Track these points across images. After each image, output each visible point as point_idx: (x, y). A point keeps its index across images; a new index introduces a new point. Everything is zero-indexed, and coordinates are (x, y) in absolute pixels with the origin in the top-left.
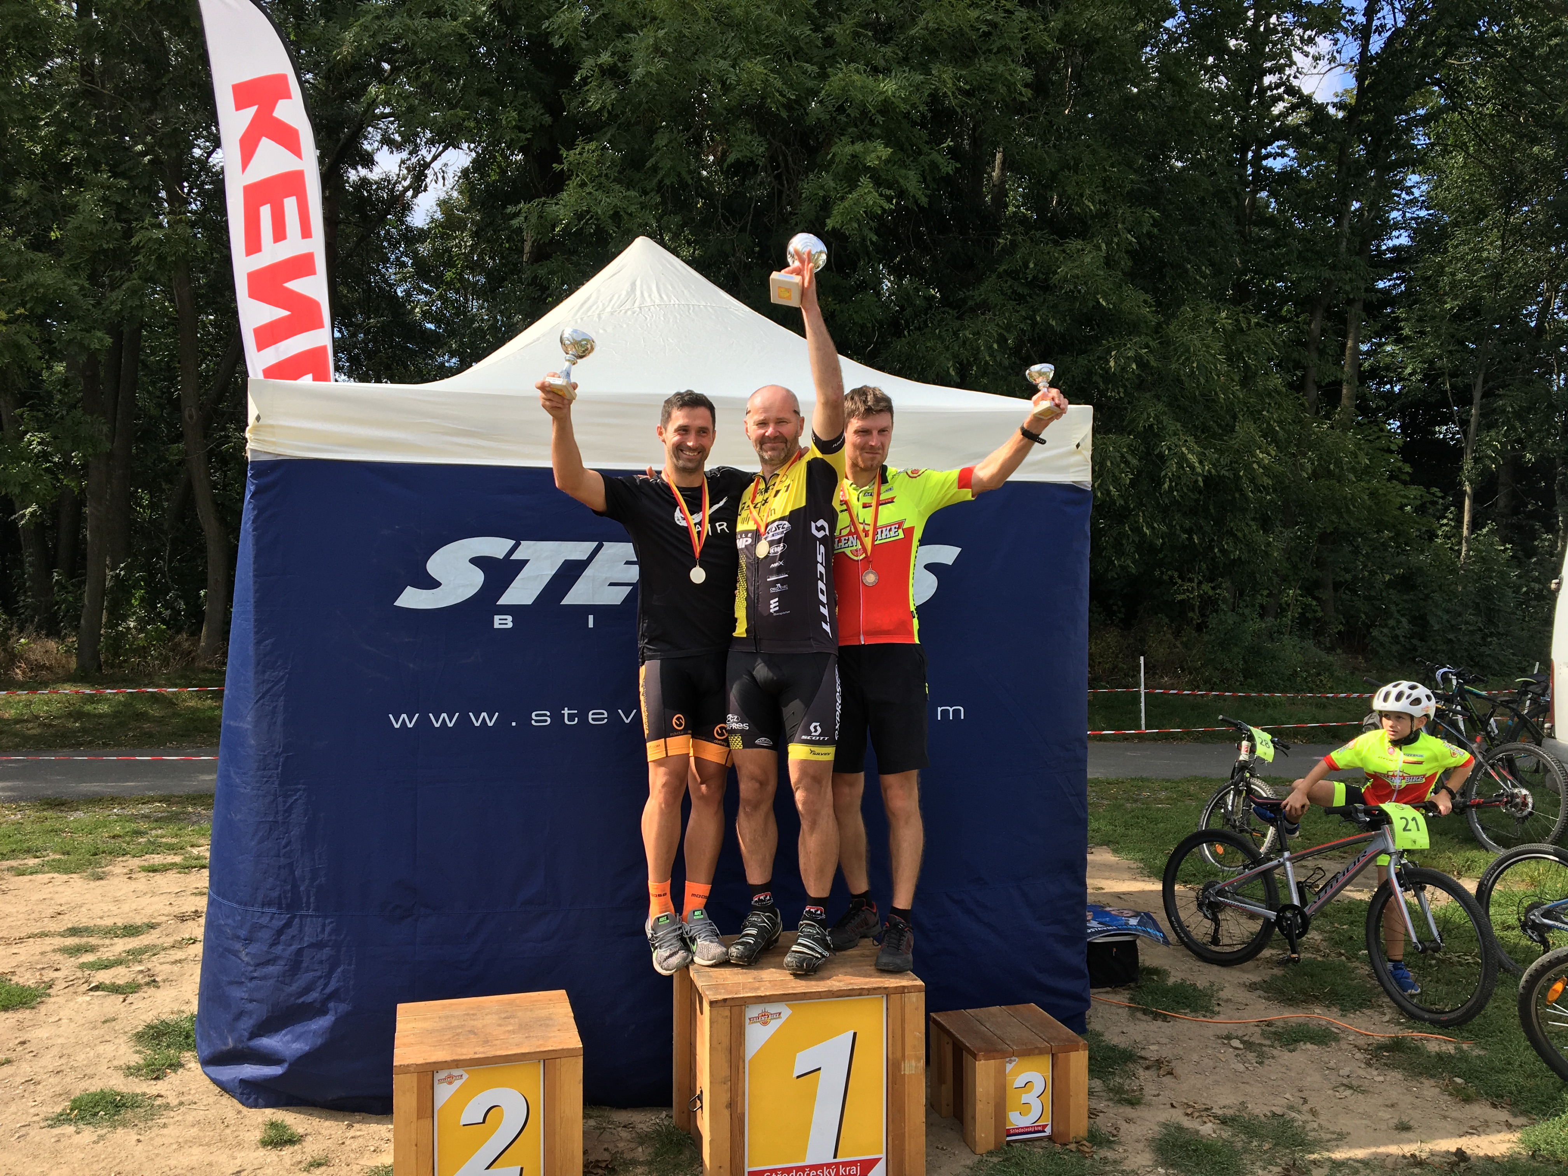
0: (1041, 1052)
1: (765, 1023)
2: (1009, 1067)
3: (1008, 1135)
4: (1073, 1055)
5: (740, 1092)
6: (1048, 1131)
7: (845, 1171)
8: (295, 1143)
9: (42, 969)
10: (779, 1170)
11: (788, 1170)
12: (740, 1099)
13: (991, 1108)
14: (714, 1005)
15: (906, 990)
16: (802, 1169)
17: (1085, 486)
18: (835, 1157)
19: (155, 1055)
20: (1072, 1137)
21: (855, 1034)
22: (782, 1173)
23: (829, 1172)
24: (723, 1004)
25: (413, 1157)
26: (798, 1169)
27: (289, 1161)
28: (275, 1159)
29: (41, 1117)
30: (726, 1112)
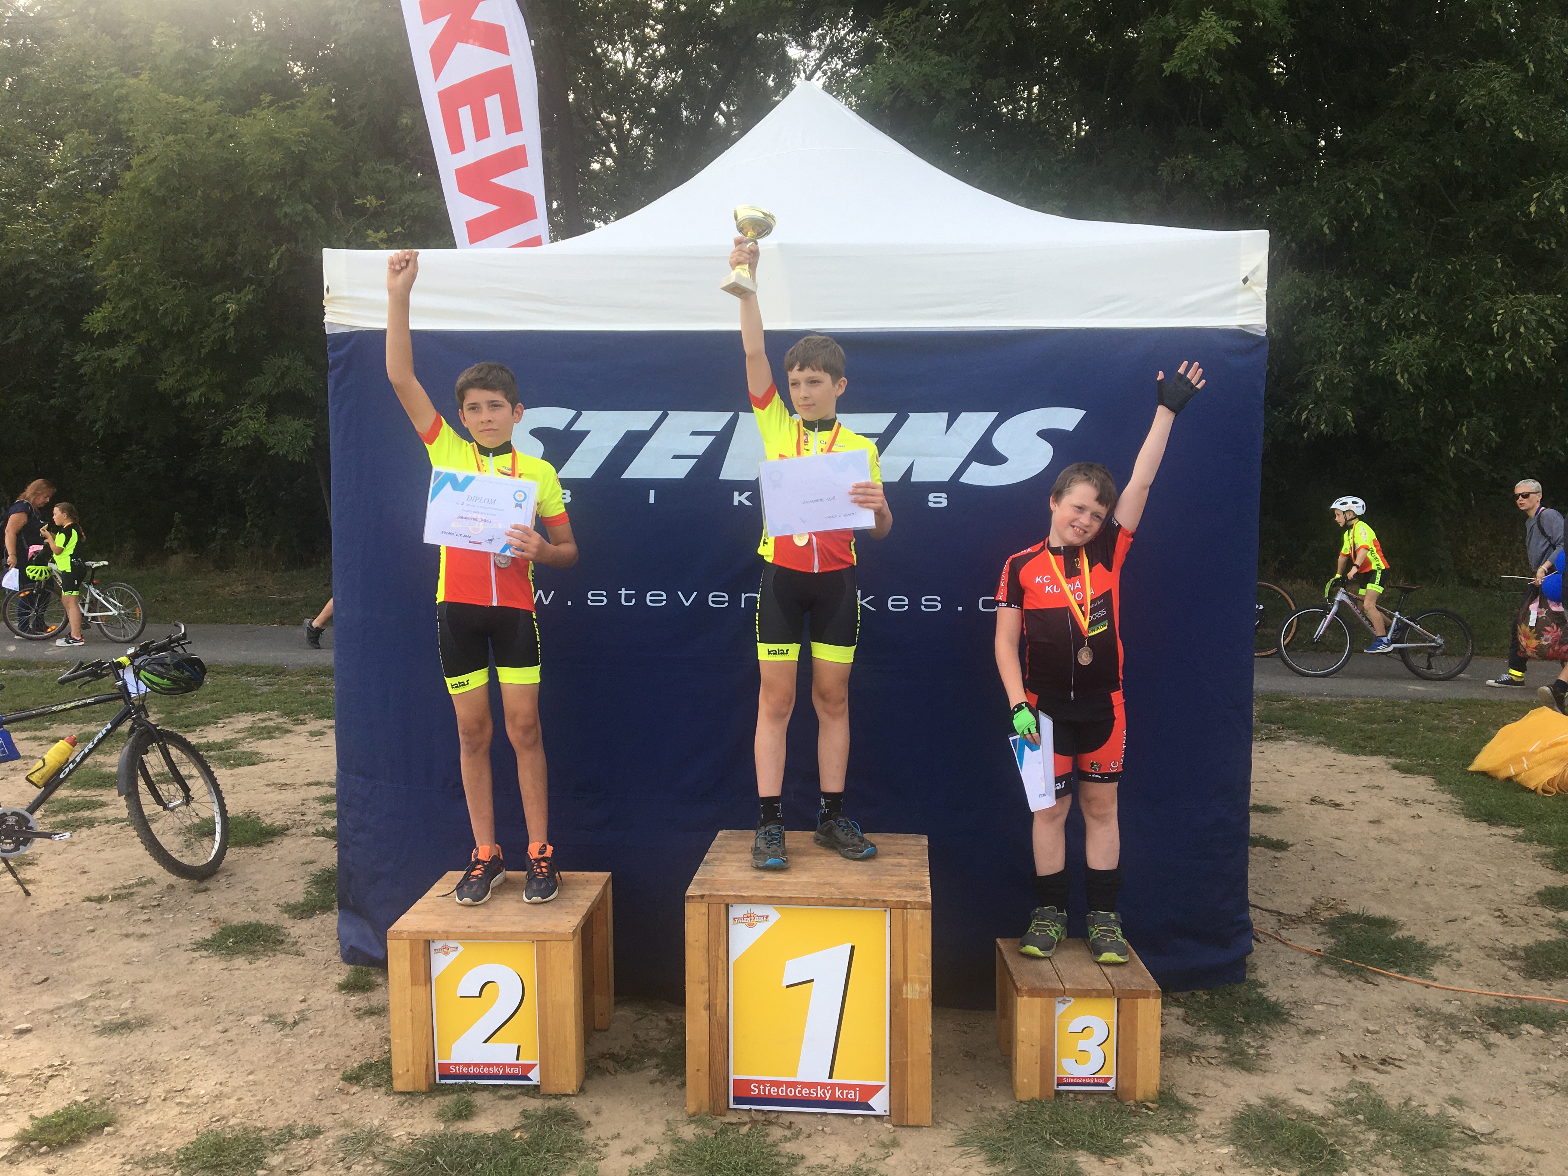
0: (1100, 994)
1: (751, 925)
2: (1060, 1008)
3: (1060, 1084)
4: (1141, 1002)
5: (720, 996)
6: (1112, 1085)
7: (842, 1094)
8: (368, 990)
9: (293, 813)
10: (768, 1082)
11: (778, 1084)
12: (720, 1002)
13: (1036, 1052)
14: (690, 900)
15: (909, 906)
16: (793, 1084)
17: (1257, 331)
18: (830, 1077)
19: (319, 896)
20: (1139, 1096)
21: (853, 948)
22: (771, 1086)
23: (824, 1093)
24: (700, 900)
25: (409, 1022)
26: (789, 1084)
27: (352, 1007)
28: (342, 1003)
29: (193, 941)
30: (705, 1014)
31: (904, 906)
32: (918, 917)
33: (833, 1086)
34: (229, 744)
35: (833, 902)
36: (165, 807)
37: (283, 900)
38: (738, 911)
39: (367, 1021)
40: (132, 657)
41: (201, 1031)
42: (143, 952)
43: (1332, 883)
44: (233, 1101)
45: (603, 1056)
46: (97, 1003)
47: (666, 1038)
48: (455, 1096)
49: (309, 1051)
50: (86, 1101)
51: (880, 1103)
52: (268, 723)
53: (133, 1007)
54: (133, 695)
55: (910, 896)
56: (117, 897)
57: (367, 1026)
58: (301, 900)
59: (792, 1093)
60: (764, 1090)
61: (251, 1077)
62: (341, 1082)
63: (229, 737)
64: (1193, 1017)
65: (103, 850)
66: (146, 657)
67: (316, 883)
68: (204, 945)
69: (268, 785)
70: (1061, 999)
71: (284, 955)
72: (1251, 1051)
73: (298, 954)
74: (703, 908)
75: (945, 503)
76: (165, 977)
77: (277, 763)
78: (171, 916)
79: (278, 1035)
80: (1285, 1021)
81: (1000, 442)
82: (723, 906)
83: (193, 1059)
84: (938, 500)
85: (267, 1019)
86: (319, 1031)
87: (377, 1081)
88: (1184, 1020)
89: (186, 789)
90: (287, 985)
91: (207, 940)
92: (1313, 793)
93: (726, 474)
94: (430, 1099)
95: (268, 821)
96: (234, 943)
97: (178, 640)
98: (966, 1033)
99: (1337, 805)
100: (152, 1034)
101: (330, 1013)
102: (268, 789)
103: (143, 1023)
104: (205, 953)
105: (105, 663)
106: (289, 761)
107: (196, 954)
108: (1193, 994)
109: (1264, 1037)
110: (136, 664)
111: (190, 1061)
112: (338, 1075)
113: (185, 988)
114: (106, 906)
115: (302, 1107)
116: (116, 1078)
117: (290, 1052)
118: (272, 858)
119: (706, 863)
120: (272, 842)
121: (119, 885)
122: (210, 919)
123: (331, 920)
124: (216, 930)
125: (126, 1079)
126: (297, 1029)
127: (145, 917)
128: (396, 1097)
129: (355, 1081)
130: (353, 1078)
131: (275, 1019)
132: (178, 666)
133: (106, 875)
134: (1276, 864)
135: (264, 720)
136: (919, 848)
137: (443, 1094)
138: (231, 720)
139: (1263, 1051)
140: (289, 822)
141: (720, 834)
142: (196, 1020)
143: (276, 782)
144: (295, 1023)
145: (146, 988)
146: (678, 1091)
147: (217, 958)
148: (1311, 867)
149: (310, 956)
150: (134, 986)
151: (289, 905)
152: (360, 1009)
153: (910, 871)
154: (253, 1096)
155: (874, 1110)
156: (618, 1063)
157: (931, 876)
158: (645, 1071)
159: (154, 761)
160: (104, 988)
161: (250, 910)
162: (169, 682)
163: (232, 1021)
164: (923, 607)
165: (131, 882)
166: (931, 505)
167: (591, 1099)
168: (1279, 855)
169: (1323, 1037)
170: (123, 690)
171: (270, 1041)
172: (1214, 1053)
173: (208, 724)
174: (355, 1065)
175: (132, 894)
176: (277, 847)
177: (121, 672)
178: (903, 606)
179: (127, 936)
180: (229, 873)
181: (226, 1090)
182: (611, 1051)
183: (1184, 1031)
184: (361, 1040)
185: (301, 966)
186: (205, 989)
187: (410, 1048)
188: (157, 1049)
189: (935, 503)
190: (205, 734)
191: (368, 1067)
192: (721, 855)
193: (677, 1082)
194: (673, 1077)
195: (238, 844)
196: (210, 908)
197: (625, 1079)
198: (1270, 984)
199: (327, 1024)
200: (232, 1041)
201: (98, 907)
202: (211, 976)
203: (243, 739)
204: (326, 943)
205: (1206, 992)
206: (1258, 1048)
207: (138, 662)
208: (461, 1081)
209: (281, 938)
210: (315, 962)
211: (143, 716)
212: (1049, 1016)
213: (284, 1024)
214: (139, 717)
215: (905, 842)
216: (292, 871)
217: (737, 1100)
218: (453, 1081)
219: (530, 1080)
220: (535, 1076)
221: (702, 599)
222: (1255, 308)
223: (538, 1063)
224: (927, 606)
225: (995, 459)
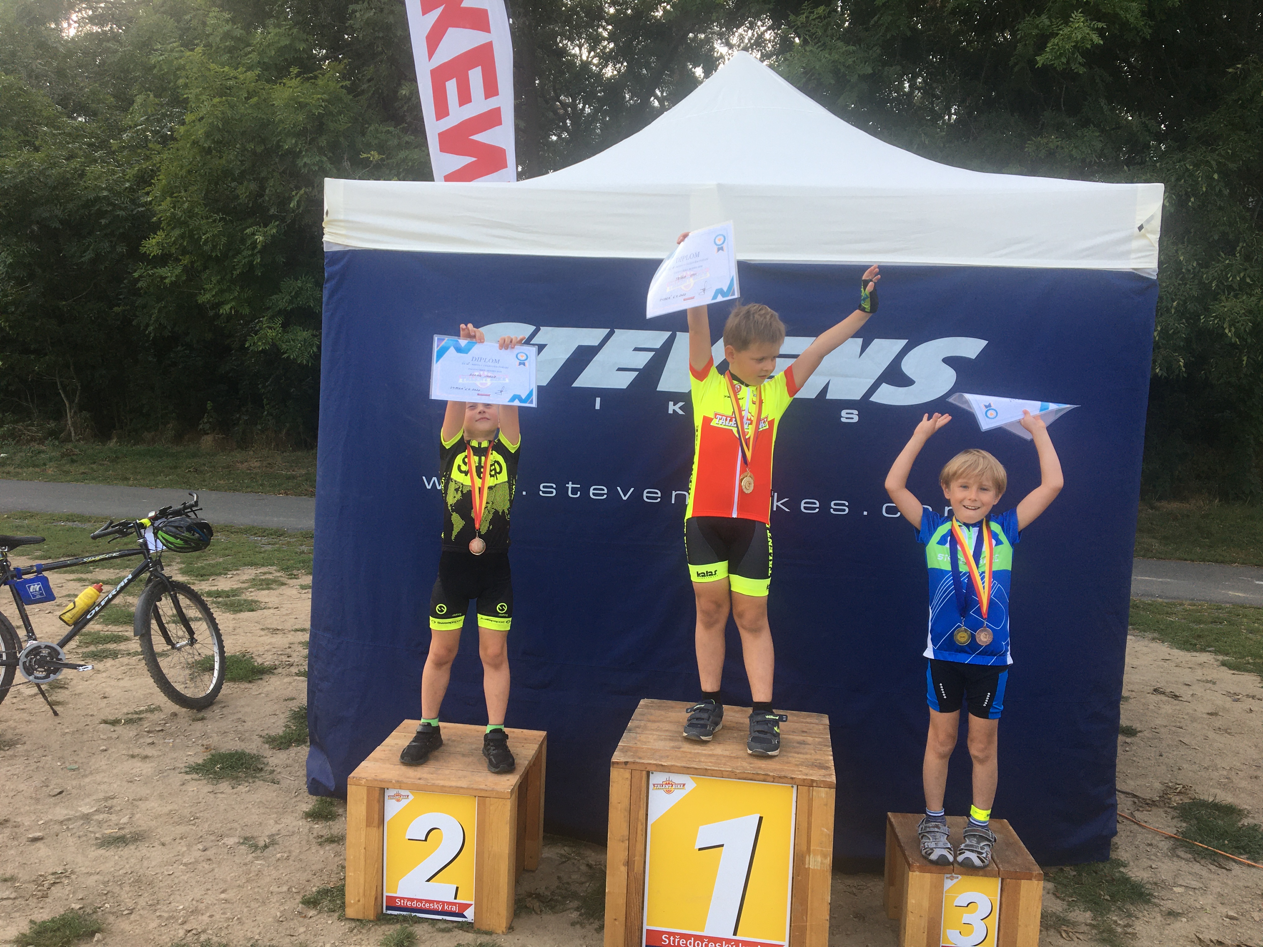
1: (669, 792)
2: (949, 883)
4: (1025, 883)
5: (638, 854)
8: (330, 819)
9: (281, 654)
10: (678, 934)
11: (687, 937)
12: (638, 859)
14: (615, 766)
15: (815, 784)
16: (701, 938)
17: (1149, 274)
18: (735, 934)
19: (295, 730)
21: (761, 819)
22: (680, 938)
24: (624, 766)
25: (362, 858)
26: (697, 937)
27: (315, 835)
28: (306, 830)
29: (187, 764)
30: (624, 869)
31: (811, 784)
32: (823, 795)
33: (737, 942)
34: (235, 593)
35: (744, 776)
36: (173, 646)
37: (266, 732)
38: (657, 778)
39: (327, 848)
40: (153, 520)
41: (185, 849)
42: (144, 772)
43: (1179, 769)
44: (205, 918)
45: (530, 895)
46: (100, 817)
47: (585, 882)
48: (398, 926)
49: (275, 874)
50: (80, 908)
52: (267, 576)
53: (130, 822)
54: (151, 552)
55: (816, 775)
56: (129, 722)
57: (327, 852)
58: (281, 733)
59: (699, 945)
60: (674, 941)
61: (223, 896)
62: (300, 905)
63: (235, 587)
64: (1062, 893)
65: (123, 679)
66: (164, 519)
67: (295, 719)
68: (195, 769)
69: (262, 629)
70: (949, 875)
71: (262, 782)
72: (1119, 930)
73: (273, 782)
74: (627, 774)
75: (856, 419)
76: (161, 796)
77: (272, 611)
78: (171, 740)
79: (250, 857)
80: (1148, 902)
81: (908, 366)
82: (644, 773)
83: (175, 874)
84: (850, 416)
85: (242, 841)
86: (286, 855)
87: (331, 907)
88: (1054, 894)
89: (191, 632)
90: (262, 810)
91: (199, 765)
92: (1154, 684)
93: (662, 386)
94: (377, 927)
95: (260, 661)
96: (221, 769)
97: (191, 506)
98: (854, 894)
99: (1176, 697)
100: (143, 849)
101: (296, 838)
102: (263, 633)
103: (137, 838)
104: (195, 776)
105: (130, 523)
106: (282, 609)
107: (188, 777)
108: (1062, 870)
109: (1130, 916)
110: (156, 525)
111: (173, 876)
112: (299, 898)
113: (176, 807)
114: (119, 728)
115: (264, 927)
116: (108, 889)
117: (259, 873)
118: (260, 694)
119: (630, 730)
120: (261, 679)
121: (131, 710)
122: (203, 745)
123: (303, 752)
124: (207, 756)
125: (117, 890)
126: (267, 852)
127: (150, 740)
128: (347, 922)
129: (312, 906)
130: (311, 902)
131: (249, 842)
132: (189, 529)
133: (122, 701)
134: (1127, 749)
135: (265, 573)
136: (821, 727)
137: (388, 923)
138: (238, 572)
139: (1130, 930)
140: (277, 663)
141: (642, 702)
142: (181, 838)
143: (269, 626)
144: (266, 846)
145: (143, 805)
146: (596, 935)
147: (205, 782)
148: (1158, 753)
149: (285, 784)
150: (134, 802)
151: (270, 737)
152: (322, 836)
153: (814, 750)
154: (224, 913)
156: (543, 902)
157: (834, 755)
158: (567, 912)
159: (165, 606)
160: (110, 803)
161: (237, 739)
162: (181, 542)
163: (212, 841)
164: (832, 510)
165: (142, 708)
166: (843, 420)
167: (518, 937)
168: (1129, 740)
169: (1184, 920)
170: (144, 547)
171: (242, 862)
172: (1084, 928)
173: (220, 574)
174: (314, 889)
175: (141, 719)
176: (265, 684)
177: (142, 531)
178: (814, 509)
179: (133, 756)
180: (223, 705)
181: (202, 906)
182: (537, 892)
183: (1057, 907)
184: (320, 866)
185: (275, 794)
186: (193, 809)
187: (362, 881)
188: (145, 863)
189: (847, 418)
190: (216, 583)
191: (324, 893)
192: (642, 723)
193: (596, 925)
194: (592, 920)
195: (233, 680)
196: (205, 735)
197: (549, 918)
198: (1132, 863)
199: (293, 849)
200: (210, 860)
201: (112, 730)
202: (199, 798)
203: (246, 589)
204: (298, 774)
205: (1072, 868)
206: (1125, 926)
207: (157, 523)
208: (405, 913)
209: (260, 766)
210: (288, 791)
211: (159, 569)
212: (938, 889)
213: (256, 847)
214: (156, 570)
215: (808, 720)
216: (276, 707)
218: (399, 913)
219: (465, 917)
220: (470, 914)
221: (637, 495)
222: (1148, 253)
223: (473, 902)
224: (835, 510)
225: (903, 381)
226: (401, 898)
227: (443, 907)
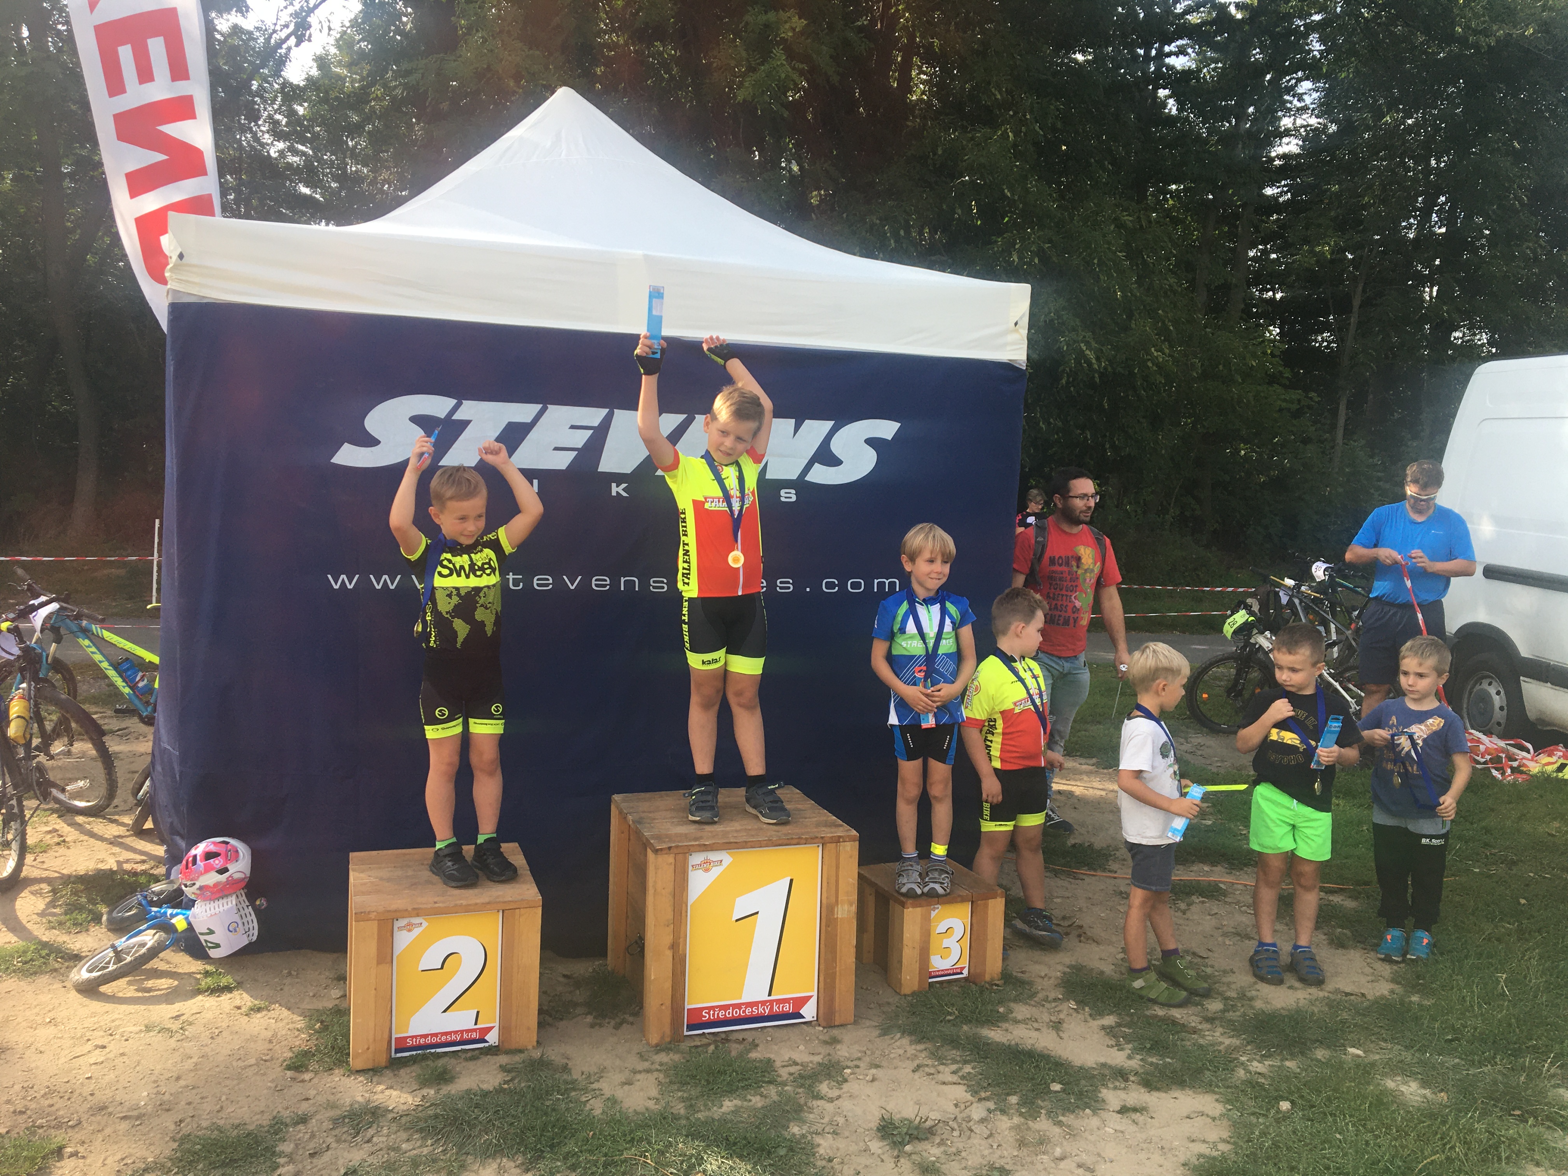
0: (963, 900)
1: (707, 870)
2: (933, 914)
3: (930, 978)
4: (991, 902)
5: (682, 935)
6: (965, 972)
7: (779, 1008)
10: (717, 1007)
11: (725, 1008)
12: (682, 941)
13: (916, 952)
14: (660, 852)
15: (840, 840)
16: (738, 1006)
17: (1020, 364)
18: (769, 995)
20: (987, 978)
21: (791, 881)
22: (720, 1010)
23: (764, 1009)
24: (667, 851)
25: (372, 1000)
26: (735, 1006)
27: (230, 1007)
30: (669, 953)
31: (837, 841)
32: (848, 848)
33: (771, 1002)
38: (696, 859)
51: (809, 1012)
55: (839, 832)
59: (737, 1013)
60: (714, 1015)
62: (287, 1072)
74: (670, 859)
75: (794, 498)
81: (837, 447)
84: (788, 496)
85: (144, 1029)
87: (328, 1066)
93: (603, 467)
101: (210, 1014)
112: (278, 1067)
115: (266, 1099)
128: (360, 1074)
129: (301, 1069)
130: (297, 1067)
131: (154, 1028)
153: (814, 814)
155: (804, 1017)
164: (779, 589)
166: (783, 499)
167: (558, 1044)
174: (286, 1055)
189: (786, 497)
192: (642, 815)
208: (420, 1052)
212: (927, 920)
217: (690, 1027)
218: (414, 1053)
219: (487, 1042)
220: (492, 1038)
221: (586, 583)
222: (1018, 347)
223: (497, 1025)
224: (781, 588)
225: (833, 461)
226: (413, 1037)
227: (462, 1036)
